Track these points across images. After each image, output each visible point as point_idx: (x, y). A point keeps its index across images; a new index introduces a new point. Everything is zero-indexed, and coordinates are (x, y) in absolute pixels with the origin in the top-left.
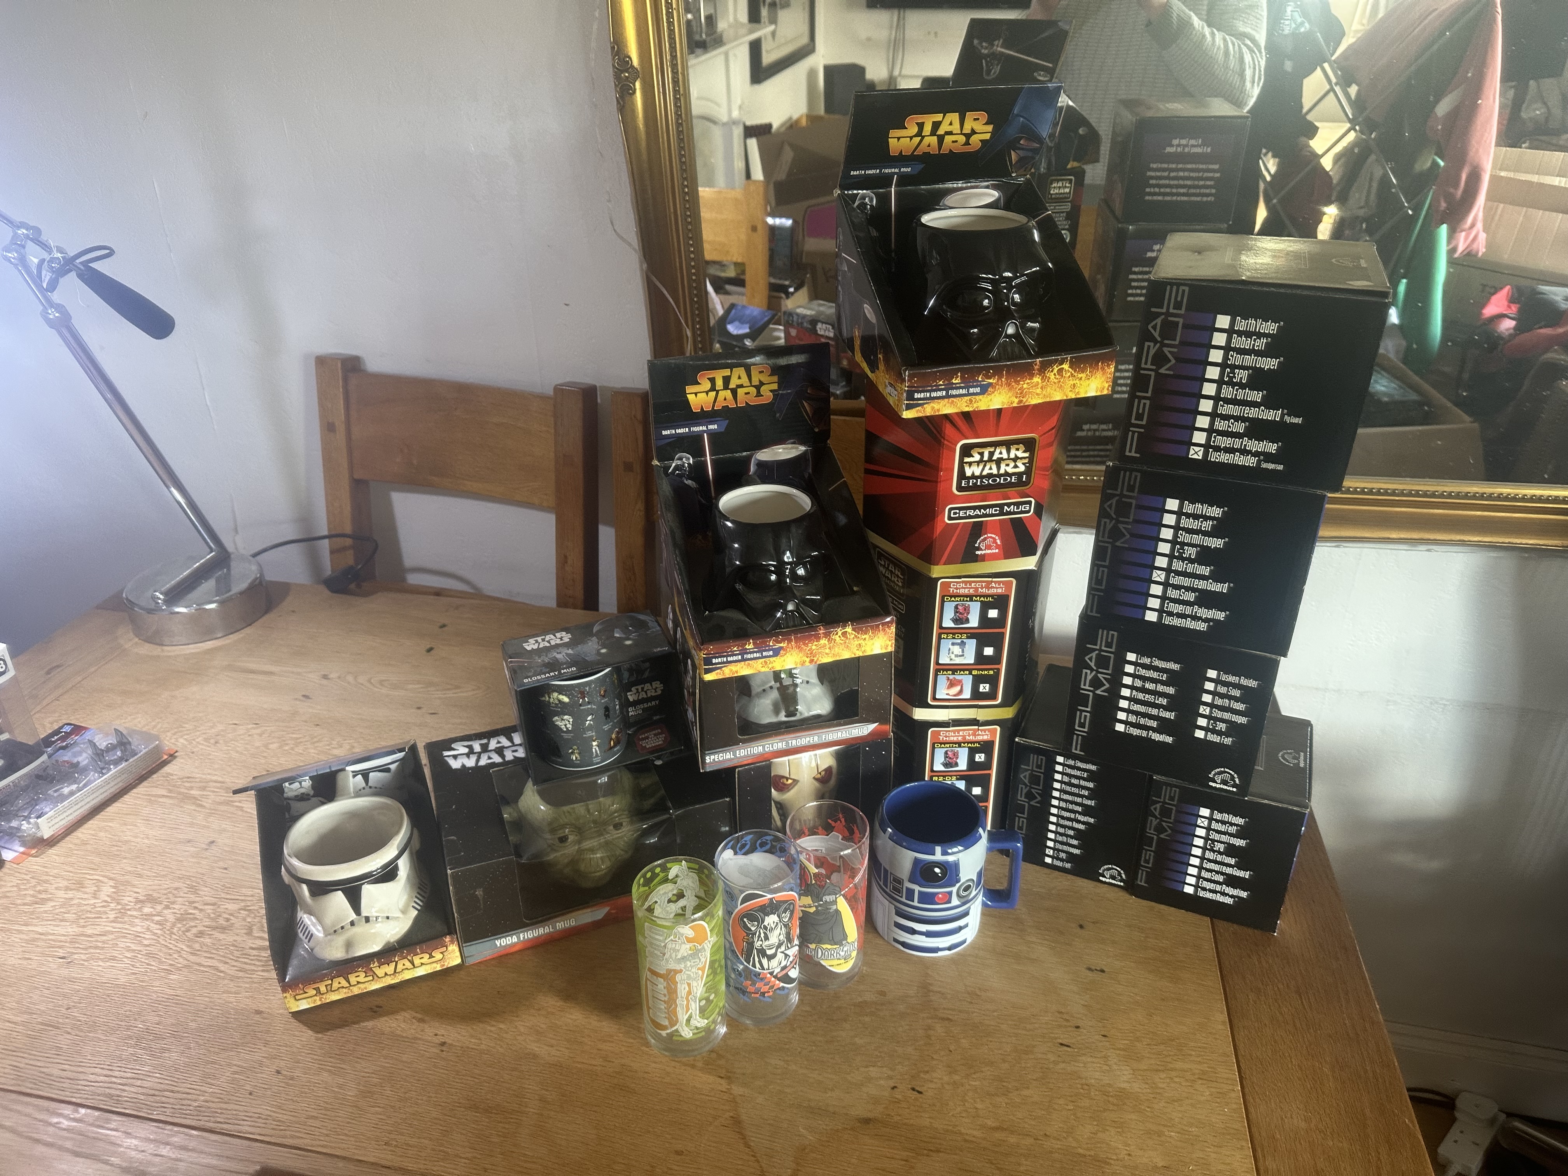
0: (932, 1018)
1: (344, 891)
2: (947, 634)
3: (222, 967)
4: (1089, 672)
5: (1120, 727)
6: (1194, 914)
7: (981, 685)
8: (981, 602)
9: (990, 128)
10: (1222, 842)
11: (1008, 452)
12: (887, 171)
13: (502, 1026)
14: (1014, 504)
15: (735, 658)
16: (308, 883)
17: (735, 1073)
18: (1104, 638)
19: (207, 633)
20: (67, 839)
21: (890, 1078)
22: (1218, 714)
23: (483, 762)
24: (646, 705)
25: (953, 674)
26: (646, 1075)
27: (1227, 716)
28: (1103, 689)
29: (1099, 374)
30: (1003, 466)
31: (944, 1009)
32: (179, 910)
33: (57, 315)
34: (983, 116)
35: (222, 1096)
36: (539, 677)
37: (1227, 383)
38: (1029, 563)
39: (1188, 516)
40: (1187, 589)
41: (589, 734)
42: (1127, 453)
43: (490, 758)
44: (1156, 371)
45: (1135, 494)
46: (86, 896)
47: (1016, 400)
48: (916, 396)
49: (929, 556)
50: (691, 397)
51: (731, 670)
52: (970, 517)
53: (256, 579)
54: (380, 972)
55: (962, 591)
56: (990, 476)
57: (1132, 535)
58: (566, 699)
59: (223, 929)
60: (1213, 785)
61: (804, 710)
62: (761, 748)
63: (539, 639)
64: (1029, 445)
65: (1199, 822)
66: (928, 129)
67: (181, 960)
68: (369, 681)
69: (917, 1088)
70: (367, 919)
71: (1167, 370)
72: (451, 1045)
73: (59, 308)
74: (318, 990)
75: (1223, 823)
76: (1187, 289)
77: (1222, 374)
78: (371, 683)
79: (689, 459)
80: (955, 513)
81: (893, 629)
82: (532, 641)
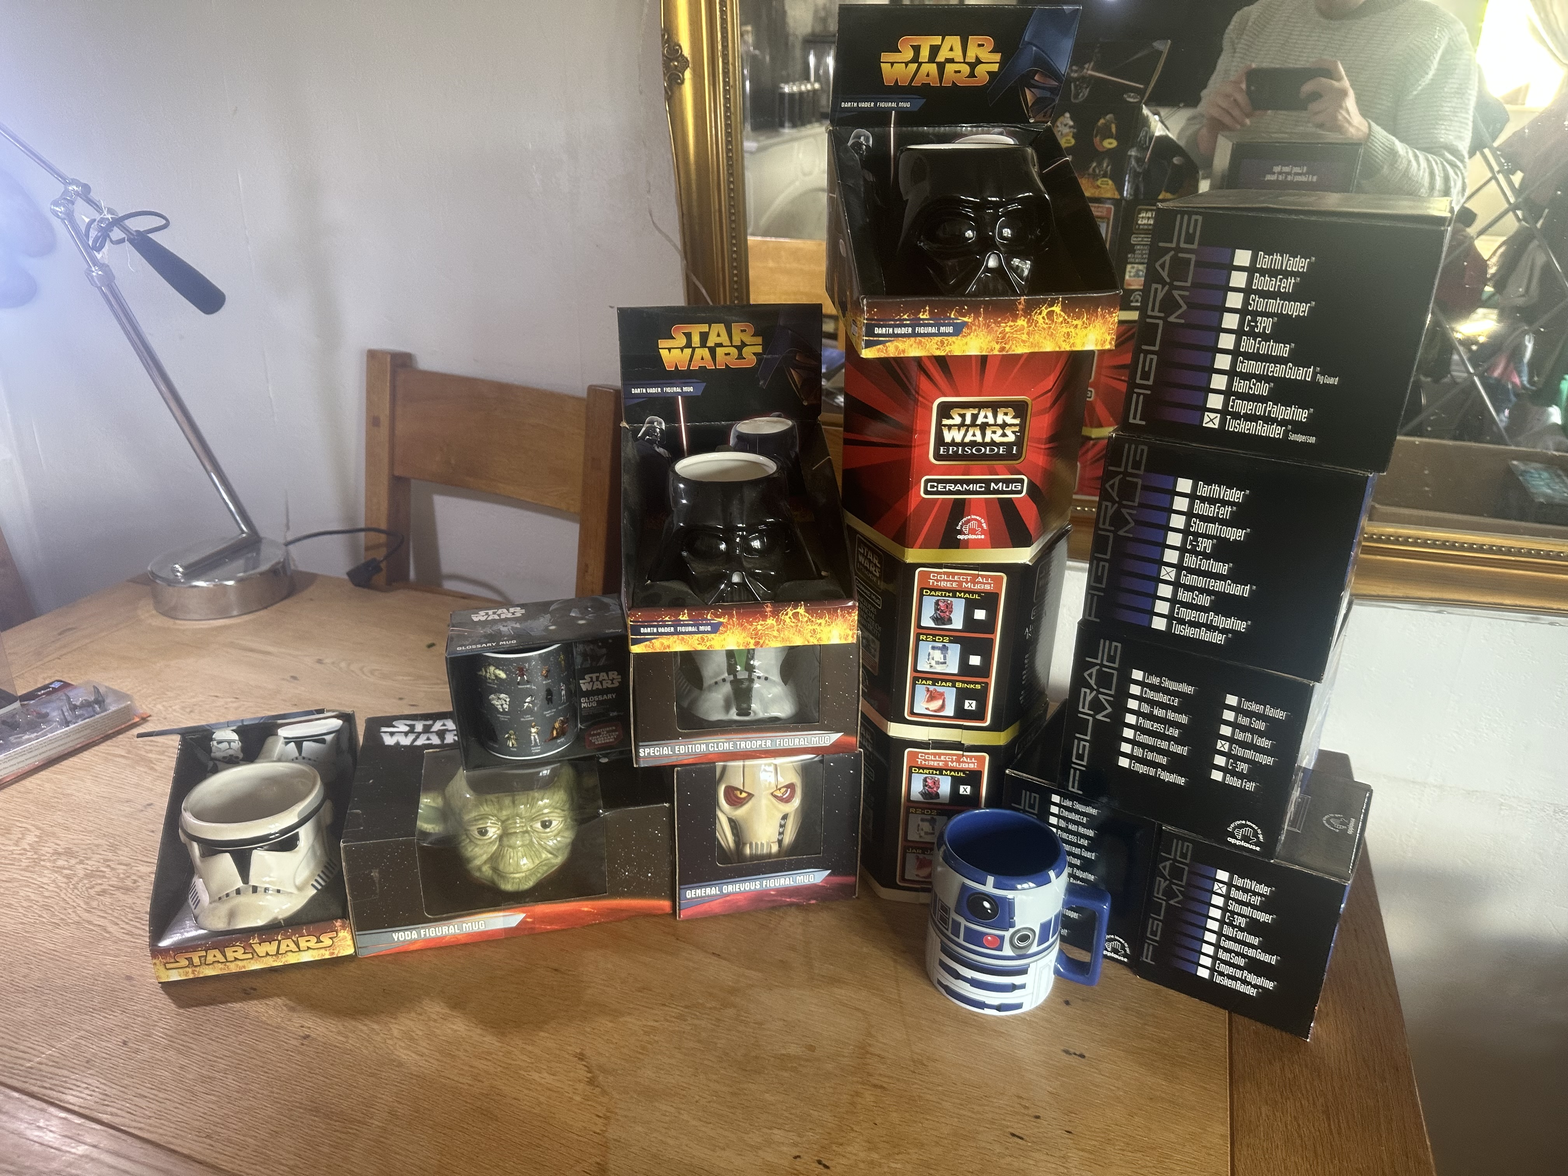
0: (863, 1083)
1: (233, 854)
2: (927, 635)
3: (112, 928)
4: (1088, 691)
5: (1124, 762)
6: (1209, 1005)
7: (967, 702)
8: (966, 599)
9: (997, 57)
10: (1243, 916)
11: (995, 416)
12: (883, 105)
13: (376, 1027)
14: (1004, 481)
15: (667, 630)
16: (201, 841)
17: (616, 1113)
18: (1106, 650)
19: (224, 613)
20: (14, 786)
21: (795, 1145)
22: (1239, 751)
23: (419, 742)
24: (600, 697)
25: (934, 684)
26: (514, 1102)
27: (1249, 754)
28: (1104, 713)
29: (1098, 323)
30: (988, 432)
31: (880, 1075)
32: (91, 866)
33: (100, 273)
34: (989, 42)
35: (57, 1060)
36: (474, 647)
37: (1247, 334)
38: (1023, 556)
39: (1203, 499)
40: (1202, 591)
41: (529, 718)
42: (1131, 421)
43: (428, 739)
44: (1164, 319)
45: (1141, 472)
46: (7, 842)
47: (998, 347)
48: (877, 331)
49: (903, 539)
50: (664, 353)
51: (662, 644)
52: (950, 492)
53: (278, 563)
54: (261, 949)
55: (943, 584)
56: (973, 444)
57: (1138, 523)
58: (503, 675)
59: (127, 890)
60: (1233, 841)
61: (758, 709)
62: (703, 746)
63: (490, 612)
64: (1020, 409)
65: (1216, 887)
66: (925, 54)
67: (73, 915)
68: (361, 669)
69: (824, 1162)
70: (255, 889)
71: (1176, 318)
72: (314, 1039)
73: (102, 266)
74: (190, 960)
75: (1245, 891)
76: (1200, 218)
77: (1241, 323)
78: (363, 673)
79: (661, 423)
80: (932, 487)
81: (855, 616)
82: (482, 613)
